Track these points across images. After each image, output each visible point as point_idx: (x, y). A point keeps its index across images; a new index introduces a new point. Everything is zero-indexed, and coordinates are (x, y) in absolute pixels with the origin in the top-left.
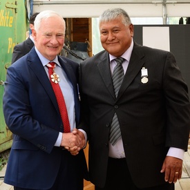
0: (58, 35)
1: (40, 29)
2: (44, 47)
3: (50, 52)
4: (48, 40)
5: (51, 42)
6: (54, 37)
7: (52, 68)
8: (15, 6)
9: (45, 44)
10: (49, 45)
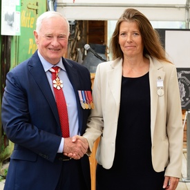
0: (59, 37)
1: (40, 30)
2: (45, 49)
3: (51, 55)
4: (48, 42)
5: (52, 44)
6: (55, 38)
7: (55, 73)
8: (36, 7)
9: (46, 46)
10: (51, 47)
